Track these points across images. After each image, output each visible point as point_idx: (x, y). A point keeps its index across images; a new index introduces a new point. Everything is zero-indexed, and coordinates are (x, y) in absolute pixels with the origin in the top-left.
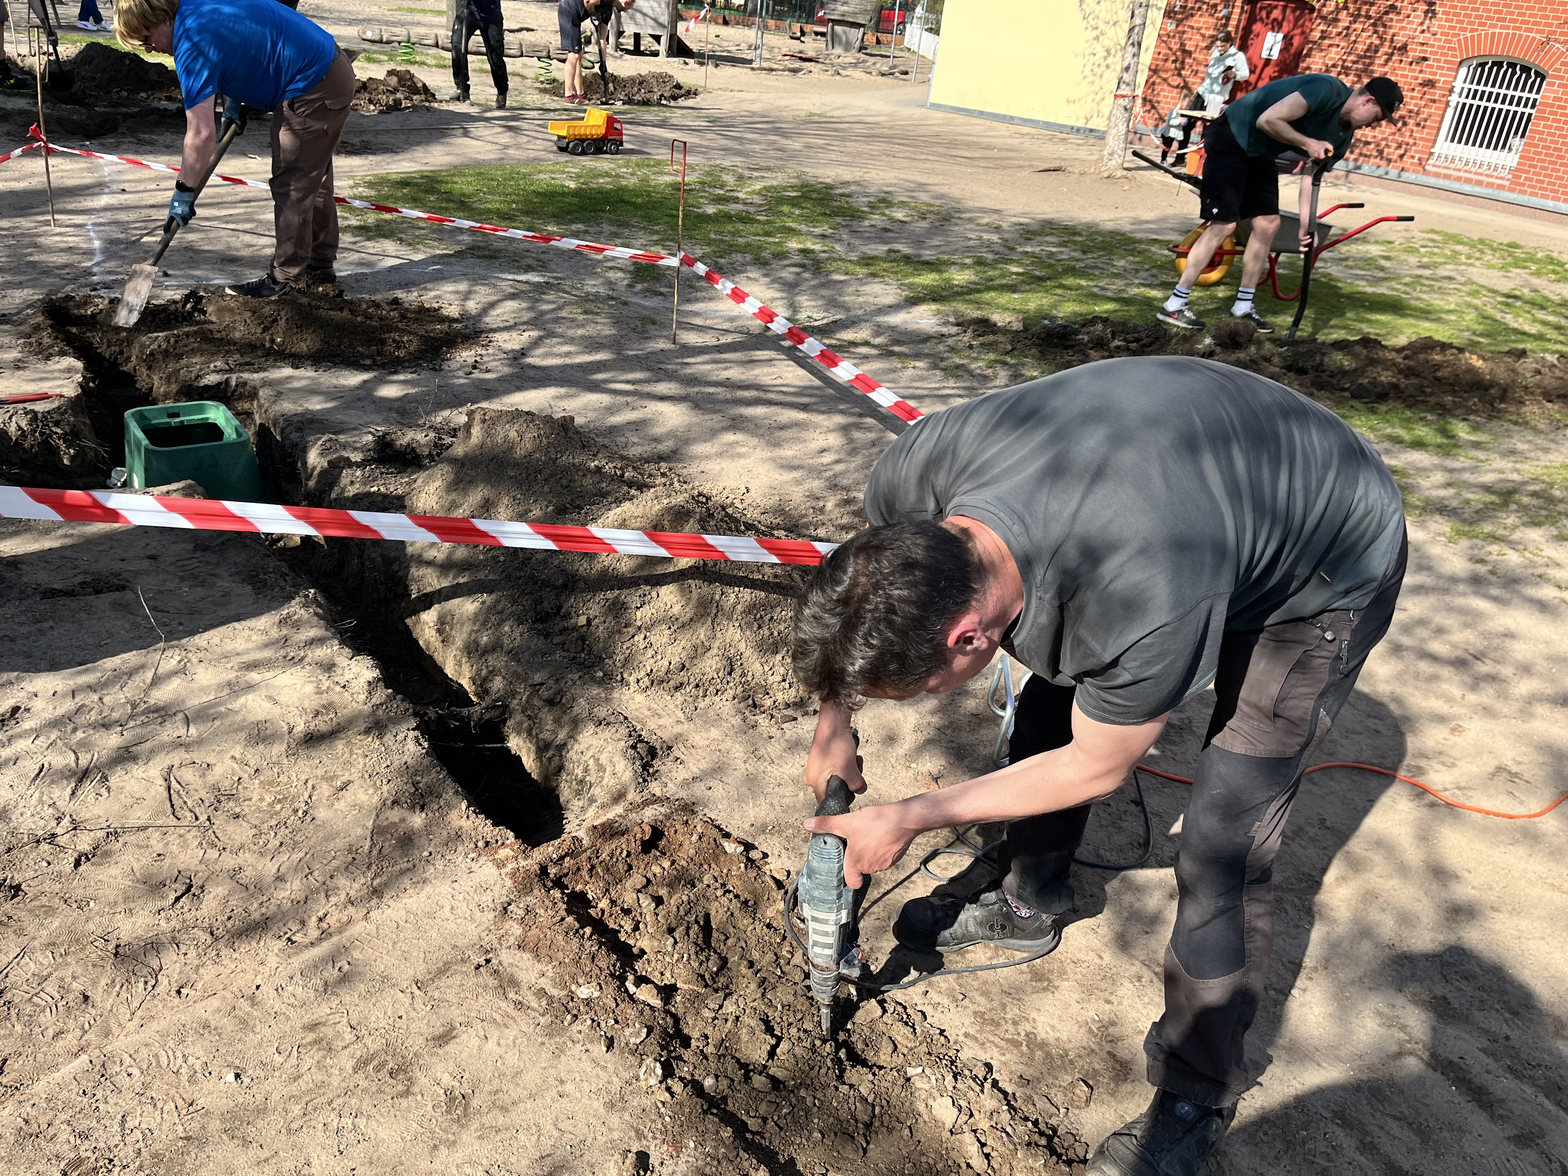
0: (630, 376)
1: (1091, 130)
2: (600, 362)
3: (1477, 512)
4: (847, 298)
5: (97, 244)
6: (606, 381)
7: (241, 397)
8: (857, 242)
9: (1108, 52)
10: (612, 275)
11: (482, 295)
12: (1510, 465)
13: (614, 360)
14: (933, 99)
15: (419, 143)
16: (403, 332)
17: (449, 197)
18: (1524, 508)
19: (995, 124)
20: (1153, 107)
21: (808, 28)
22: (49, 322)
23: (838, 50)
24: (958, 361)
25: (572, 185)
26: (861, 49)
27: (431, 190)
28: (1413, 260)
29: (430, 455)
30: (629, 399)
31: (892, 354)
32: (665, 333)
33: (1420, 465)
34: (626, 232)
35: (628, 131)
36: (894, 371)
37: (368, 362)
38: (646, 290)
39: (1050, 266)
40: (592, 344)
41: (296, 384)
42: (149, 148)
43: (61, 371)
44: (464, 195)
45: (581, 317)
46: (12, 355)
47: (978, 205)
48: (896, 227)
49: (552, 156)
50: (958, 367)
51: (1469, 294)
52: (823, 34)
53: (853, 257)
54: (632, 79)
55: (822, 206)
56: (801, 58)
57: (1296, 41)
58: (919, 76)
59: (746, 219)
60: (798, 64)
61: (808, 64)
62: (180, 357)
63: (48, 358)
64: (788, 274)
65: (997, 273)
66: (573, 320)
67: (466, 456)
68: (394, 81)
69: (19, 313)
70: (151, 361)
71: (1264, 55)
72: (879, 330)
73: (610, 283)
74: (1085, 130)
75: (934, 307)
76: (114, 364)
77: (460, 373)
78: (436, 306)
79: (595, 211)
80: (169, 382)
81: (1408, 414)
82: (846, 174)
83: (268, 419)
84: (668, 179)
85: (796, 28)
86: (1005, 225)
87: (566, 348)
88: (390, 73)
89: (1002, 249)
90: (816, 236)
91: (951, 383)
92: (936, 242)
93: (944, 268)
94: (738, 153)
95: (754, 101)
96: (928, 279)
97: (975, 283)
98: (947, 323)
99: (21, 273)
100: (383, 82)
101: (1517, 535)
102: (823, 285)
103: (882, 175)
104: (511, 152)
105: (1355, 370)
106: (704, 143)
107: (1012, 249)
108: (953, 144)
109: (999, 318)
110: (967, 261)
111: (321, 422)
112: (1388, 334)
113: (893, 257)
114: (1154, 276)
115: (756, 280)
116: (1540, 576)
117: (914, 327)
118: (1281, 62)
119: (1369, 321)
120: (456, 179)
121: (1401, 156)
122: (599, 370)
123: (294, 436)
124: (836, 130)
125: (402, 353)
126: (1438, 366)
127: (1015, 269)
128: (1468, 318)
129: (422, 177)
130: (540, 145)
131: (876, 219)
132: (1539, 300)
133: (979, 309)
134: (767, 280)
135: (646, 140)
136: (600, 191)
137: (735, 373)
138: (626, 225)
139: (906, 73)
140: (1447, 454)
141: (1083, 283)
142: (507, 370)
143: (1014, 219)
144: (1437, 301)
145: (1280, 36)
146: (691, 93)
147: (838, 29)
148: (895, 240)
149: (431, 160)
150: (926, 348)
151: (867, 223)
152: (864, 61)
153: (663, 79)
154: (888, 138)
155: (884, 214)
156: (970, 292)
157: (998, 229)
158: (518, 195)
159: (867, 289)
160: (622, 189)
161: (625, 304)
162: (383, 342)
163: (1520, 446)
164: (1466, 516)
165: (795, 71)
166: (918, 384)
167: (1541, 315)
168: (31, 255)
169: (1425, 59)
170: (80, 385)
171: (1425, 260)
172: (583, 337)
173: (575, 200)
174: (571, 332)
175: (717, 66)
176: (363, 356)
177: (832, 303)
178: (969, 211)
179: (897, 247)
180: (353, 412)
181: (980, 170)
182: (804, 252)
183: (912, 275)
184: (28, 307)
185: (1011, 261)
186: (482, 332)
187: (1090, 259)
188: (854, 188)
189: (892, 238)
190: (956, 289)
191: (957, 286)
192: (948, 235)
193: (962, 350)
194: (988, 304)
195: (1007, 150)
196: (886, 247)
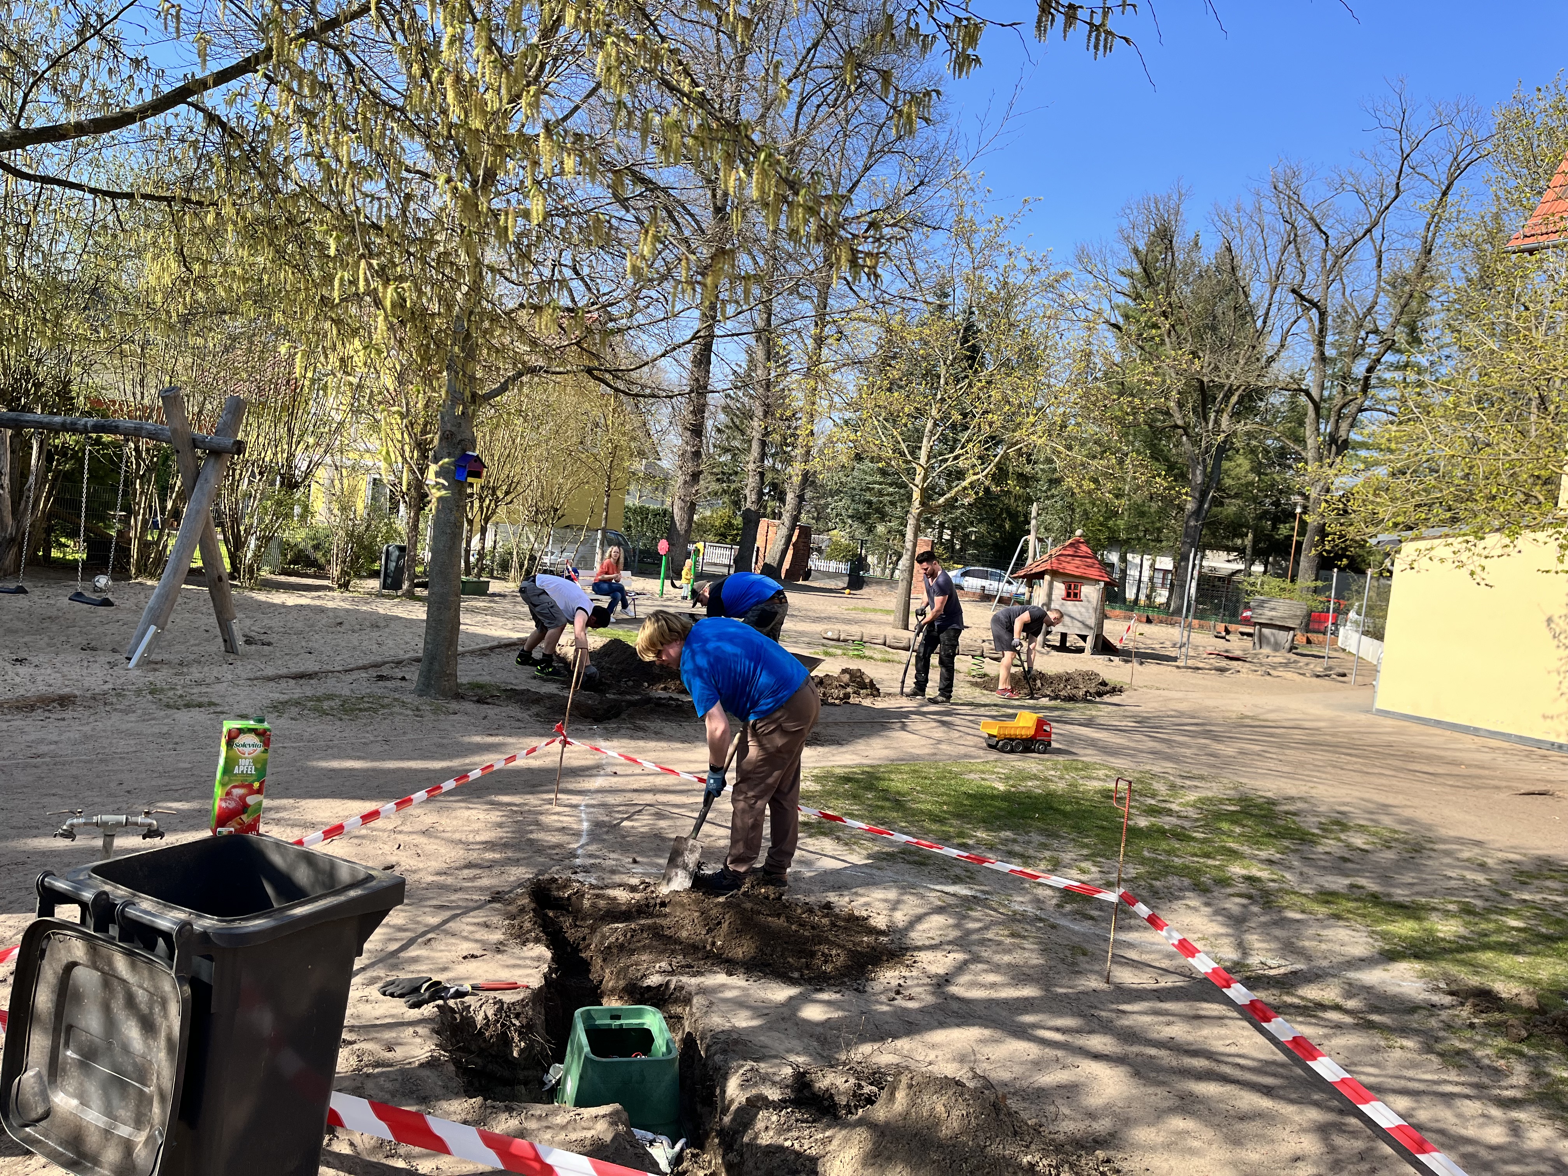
0: (1060, 1022)
2: (1026, 999)
4: (1307, 944)
5: (585, 826)
6: (1035, 1026)
7: (676, 1001)
8: (1311, 872)
10: (1041, 892)
11: (911, 906)
13: (1041, 998)
14: (1379, 704)
15: (861, 736)
16: (833, 944)
17: (885, 795)
19: (1457, 735)
21: (1232, 627)
22: (533, 905)
23: (1266, 650)
24: (1458, 1044)
25: (1001, 787)
26: (1290, 650)
27: (870, 787)
29: (848, 1105)
30: (1060, 1053)
31: (1370, 1026)
32: (1097, 968)
34: (1055, 843)
35: (1057, 729)
36: (1376, 1050)
37: (796, 975)
38: (1076, 912)
39: (1559, 922)
40: (1019, 975)
41: (729, 994)
42: (641, 734)
43: (532, 959)
44: (899, 793)
45: (1008, 940)
46: (497, 936)
47: (1452, 833)
48: (1356, 855)
49: (981, 752)
50: (1459, 1053)
52: (1249, 635)
53: (1309, 890)
54: (1059, 677)
55: (1267, 824)
56: (1227, 657)
58: (1359, 678)
59: (1181, 836)
60: (1224, 663)
61: (1235, 663)
62: (632, 952)
63: (524, 944)
64: (1234, 905)
65: (1492, 926)
66: (999, 943)
67: (887, 1124)
68: (846, 678)
69: (511, 892)
70: (608, 954)
72: (1352, 990)
73: (1038, 902)
75: (1418, 966)
76: (576, 950)
77: (883, 998)
78: (864, 914)
79: (1023, 818)
80: (618, 978)
82: (1290, 788)
83: (696, 1030)
84: (1097, 785)
85: (1221, 627)
86: (1490, 862)
87: (992, 978)
88: (844, 671)
89: (1492, 895)
90: (1262, 861)
91: (1453, 1076)
92: (1408, 879)
93: (1422, 914)
94: (1168, 758)
95: (1181, 700)
96: (1405, 928)
97: (1465, 938)
98: (1436, 990)
99: (521, 850)
100: (837, 679)
102: (1275, 923)
103: (1332, 791)
104: (943, 747)
106: (1132, 744)
107: (1505, 895)
108: (1409, 757)
109: (1504, 988)
110: (1451, 907)
111: (745, 1043)
113: (1357, 894)
115: (1195, 909)
117: (1395, 990)
120: (893, 776)
122: (1026, 1011)
123: (718, 1058)
124: (1272, 735)
125: (828, 968)
127: (1514, 923)
129: (863, 773)
130: (971, 740)
131: (1330, 845)
133: (1477, 973)
134: (1208, 910)
135: (1072, 739)
136: (1029, 795)
137: (1178, 1031)
138: (1056, 836)
139: (1344, 675)
142: (930, 999)
143: (1500, 855)
146: (1116, 690)
147: (1265, 631)
148: (1356, 873)
149: (871, 753)
150: (1414, 1021)
151: (1320, 849)
152: (1295, 662)
153: (1089, 676)
154: (1333, 747)
155: (1340, 840)
156: (1461, 949)
157: (1483, 867)
158: (949, 795)
159: (1329, 933)
160: (1051, 795)
161: (1054, 927)
162: (813, 954)
165: (1222, 670)
166: (1410, 1073)
168: (531, 832)
170: (545, 976)
172: (1009, 965)
173: (1004, 805)
174: (997, 958)
175: (1142, 663)
176: (792, 968)
177: (1289, 948)
178: (1444, 841)
179: (1362, 882)
180: (776, 1034)
181: (1448, 790)
182: (1250, 879)
183: (1384, 921)
184: (519, 886)
185: (1507, 912)
186: (907, 949)
188: (1300, 805)
189: (1353, 870)
190: (1442, 944)
191: (1443, 940)
192: (1421, 871)
193: (1460, 1029)
194: (1486, 968)
195: (1477, 767)
196: (1347, 881)
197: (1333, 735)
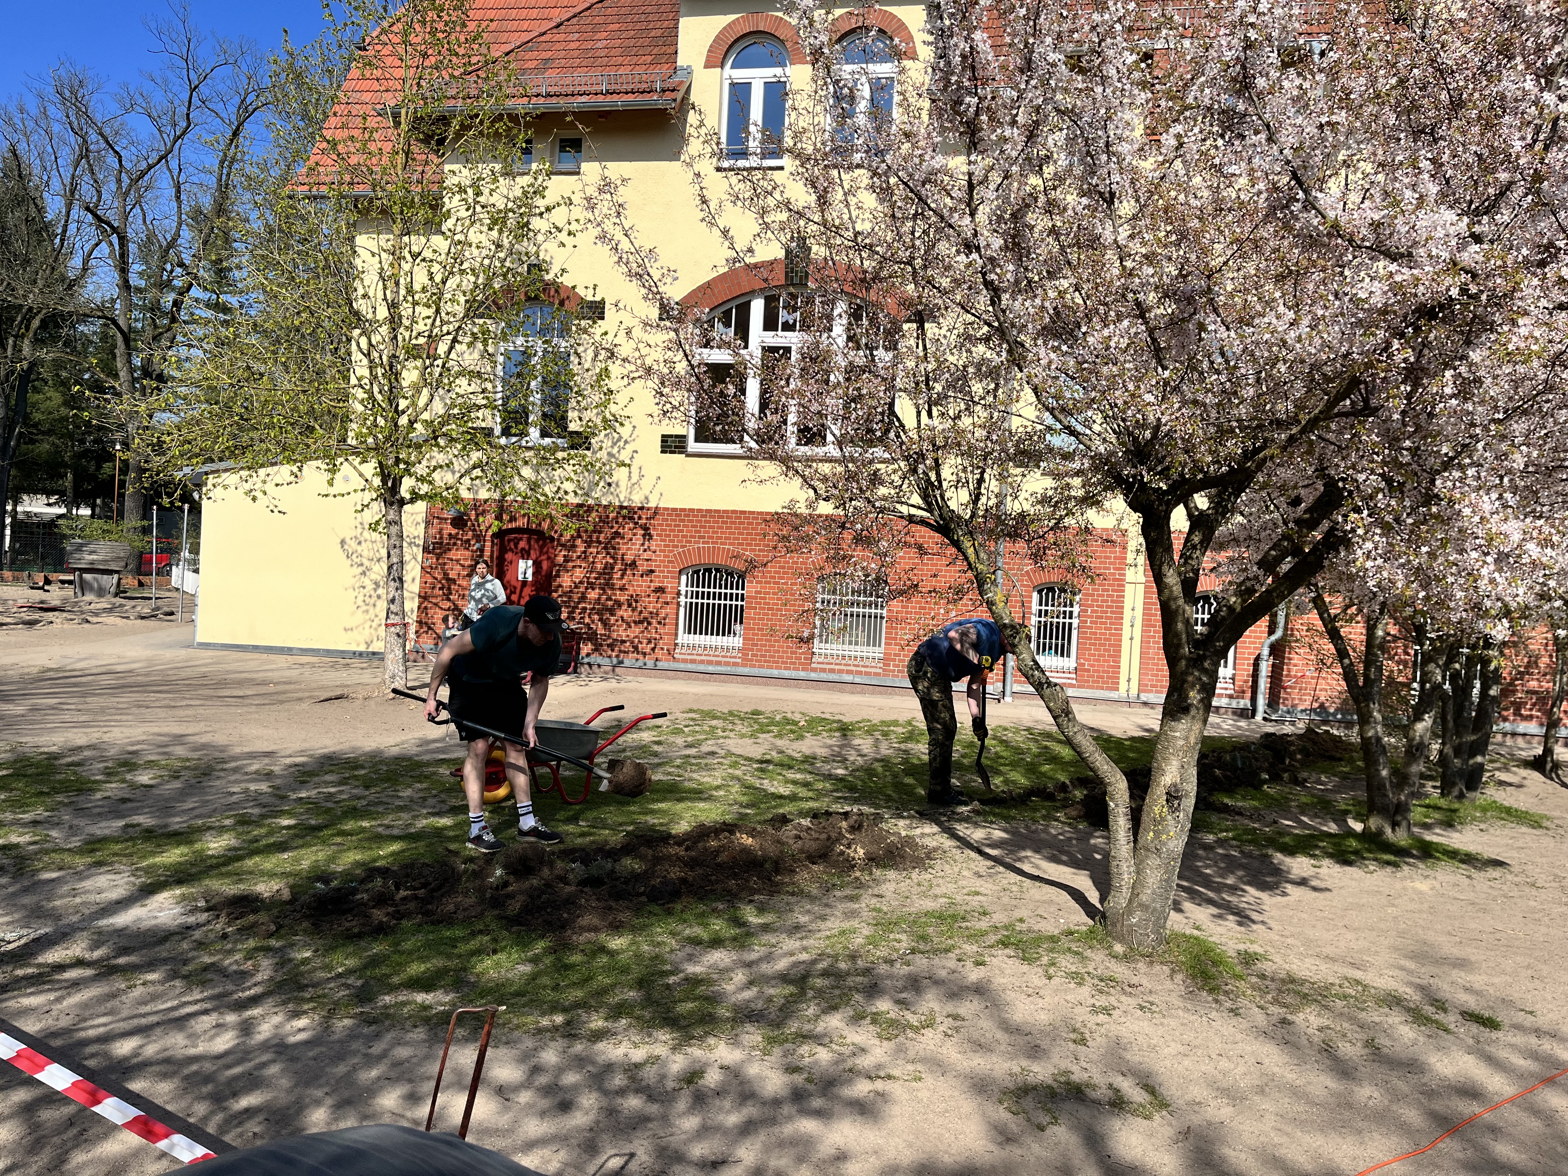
1: (374, 653)
3: (781, 1010)
4: (58, 903)
8: (83, 822)
9: (377, 584)
12: (798, 944)
14: (200, 638)
18: (820, 993)
19: (272, 657)
20: (430, 628)
21: (53, 576)
23: (89, 597)
24: (207, 960)
26: (117, 594)
28: (680, 741)
31: (114, 970)
33: (722, 965)
36: (113, 996)
39: (328, 811)
47: (247, 750)
48: (138, 794)
50: (206, 968)
51: (731, 767)
52: (70, 582)
53: (75, 842)
55: (41, 782)
56: (41, 609)
57: (545, 565)
58: (185, 616)
60: (36, 616)
61: (51, 614)
65: (263, 831)
71: (520, 577)
72: (101, 938)
74: (368, 653)
75: (178, 891)
81: (702, 907)
82: (79, 738)
85: (39, 577)
86: (276, 769)
89: (272, 800)
90: (25, 825)
91: (195, 995)
92: (189, 805)
93: (196, 836)
96: (174, 855)
97: (235, 849)
98: (194, 910)
101: (820, 1028)
102: (26, 890)
103: (128, 732)
105: (646, 872)
107: (283, 798)
108: (223, 683)
109: (265, 888)
110: (227, 822)
112: (671, 821)
113: (130, 834)
114: (443, 802)
116: (850, 1070)
117: (149, 924)
118: (535, 582)
119: (653, 812)
121: (653, 649)
124: (75, 685)
126: (717, 852)
127: (286, 822)
128: (733, 790)
131: (113, 789)
132: (786, 760)
133: (239, 881)
139: (172, 614)
140: (742, 947)
141: (365, 824)
143: (288, 761)
144: (706, 779)
145: (530, 562)
147: (87, 577)
148: (136, 811)
150: (163, 951)
151: (98, 795)
152: (121, 606)
154: (143, 687)
155: (124, 781)
156: (228, 861)
157: (269, 775)
159: (87, 884)
163: (803, 919)
164: (772, 1016)
165: (31, 623)
166: (147, 1009)
167: (790, 775)
169: (652, 571)
171: (690, 739)
177: (36, 914)
178: (235, 758)
179: (137, 819)
181: (253, 709)
183: (153, 854)
185: (282, 813)
187: (372, 794)
188: (87, 753)
189: (132, 809)
190: (209, 862)
191: (212, 856)
192: (206, 794)
193: (212, 943)
194: (251, 873)
195: (285, 683)
196: (121, 823)
197: (147, 675)
